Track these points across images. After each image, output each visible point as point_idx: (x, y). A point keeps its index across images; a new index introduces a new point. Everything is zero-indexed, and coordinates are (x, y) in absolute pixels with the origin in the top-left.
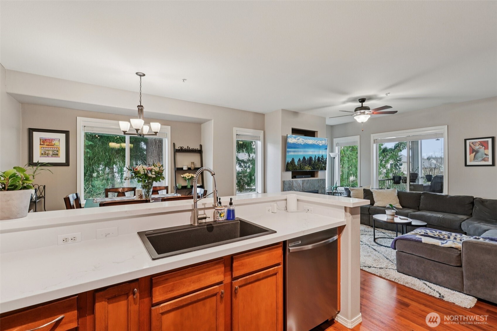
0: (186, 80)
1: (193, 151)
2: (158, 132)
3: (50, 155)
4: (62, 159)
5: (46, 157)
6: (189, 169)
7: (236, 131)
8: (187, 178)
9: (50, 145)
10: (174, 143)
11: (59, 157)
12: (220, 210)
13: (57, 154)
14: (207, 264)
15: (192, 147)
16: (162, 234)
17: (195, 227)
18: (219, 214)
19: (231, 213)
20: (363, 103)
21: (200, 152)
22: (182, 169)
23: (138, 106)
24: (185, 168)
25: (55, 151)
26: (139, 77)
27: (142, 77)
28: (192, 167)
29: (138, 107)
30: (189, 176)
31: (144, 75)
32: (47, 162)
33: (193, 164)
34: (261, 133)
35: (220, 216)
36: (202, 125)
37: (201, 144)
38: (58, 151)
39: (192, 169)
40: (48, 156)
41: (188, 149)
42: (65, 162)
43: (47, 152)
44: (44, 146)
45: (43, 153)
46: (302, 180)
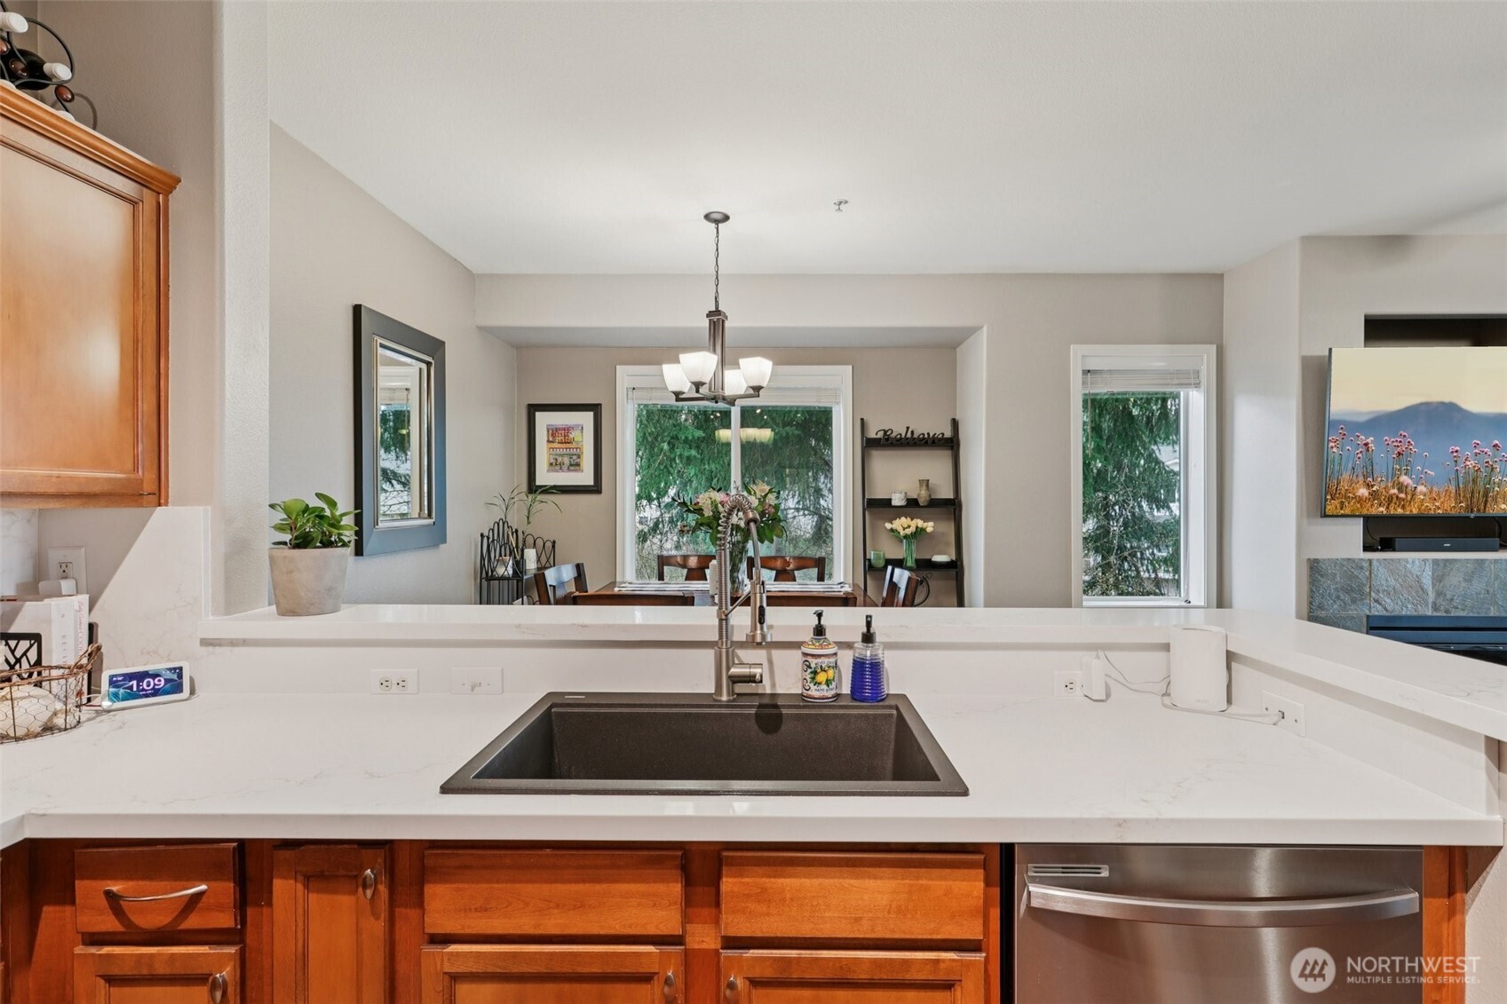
0: (846, 202)
1: (926, 442)
2: (764, 385)
3: (565, 467)
4: (585, 477)
5: (557, 471)
6: (912, 503)
7: (1083, 356)
8: (902, 533)
9: (565, 443)
10: (862, 419)
11: (582, 471)
12: (813, 656)
13: (578, 465)
14: (612, 855)
15: (923, 428)
16: (602, 710)
17: (720, 706)
18: (809, 670)
19: (867, 674)
21: (950, 444)
22: (886, 503)
23: (710, 314)
24: (898, 501)
25: (575, 457)
26: (713, 225)
27: (720, 225)
28: (923, 496)
29: (708, 316)
30: (909, 527)
31: (726, 218)
32: (552, 484)
33: (924, 488)
34: (1205, 357)
35: (813, 678)
36: (958, 349)
37: (957, 418)
38: (579, 457)
39: (921, 504)
40: (561, 469)
41: (909, 435)
42: (592, 484)
43: (560, 459)
44: (555, 445)
45: (552, 461)
46: (1435, 561)
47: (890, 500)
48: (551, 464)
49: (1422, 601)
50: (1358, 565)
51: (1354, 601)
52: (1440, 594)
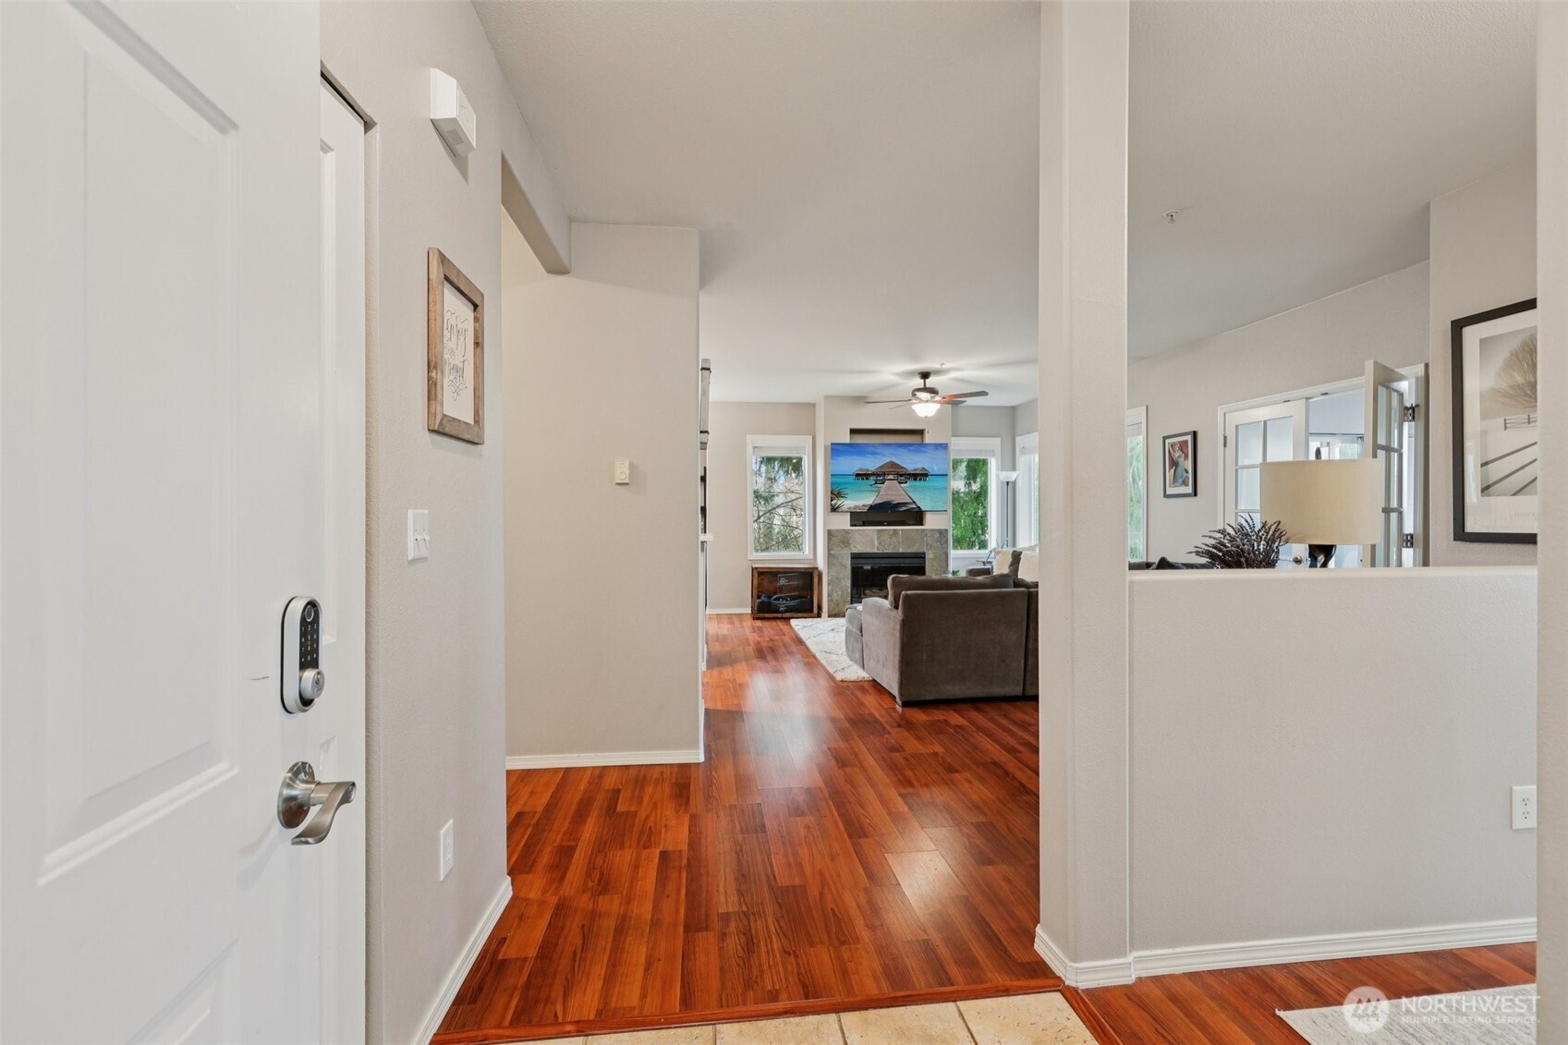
46: (878, 530)
49: (873, 546)
50: (847, 532)
51: (846, 547)
52: (879, 544)
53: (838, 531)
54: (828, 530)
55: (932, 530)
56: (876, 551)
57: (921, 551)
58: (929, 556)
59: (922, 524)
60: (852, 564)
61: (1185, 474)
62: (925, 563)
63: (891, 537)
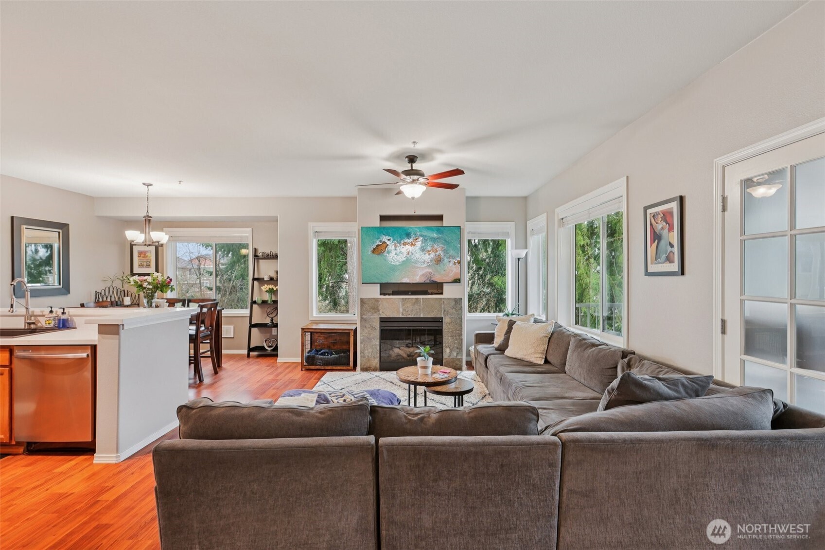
0: (182, 181)
3: (144, 267)
5: (141, 267)
6: (272, 279)
7: (313, 227)
9: (145, 257)
10: (255, 248)
11: (151, 267)
13: (149, 265)
20: (413, 164)
24: (266, 278)
25: (148, 262)
26: (147, 187)
28: (275, 277)
31: (151, 185)
32: (139, 272)
33: (276, 273)
38: (150, 262)
41: (271, 254)
43: (142, 263)
44: (140, 258)
45: (140, 264)
46: (403, 299)
47: (264, 278)
48: (139, 265)
49: (398, 312)
50: (377, 300)
51: (375, 312)
52: (404, 310)
53: (369, 299)
54: (361, 299)
55: (449, 299)
56: (401, 316)
57: (438, 316)
58: (446, 320)
59: (442, 293)
60: (380, 326)
61: (670, 249)
62: (442, 326)
63: (414, 304)
